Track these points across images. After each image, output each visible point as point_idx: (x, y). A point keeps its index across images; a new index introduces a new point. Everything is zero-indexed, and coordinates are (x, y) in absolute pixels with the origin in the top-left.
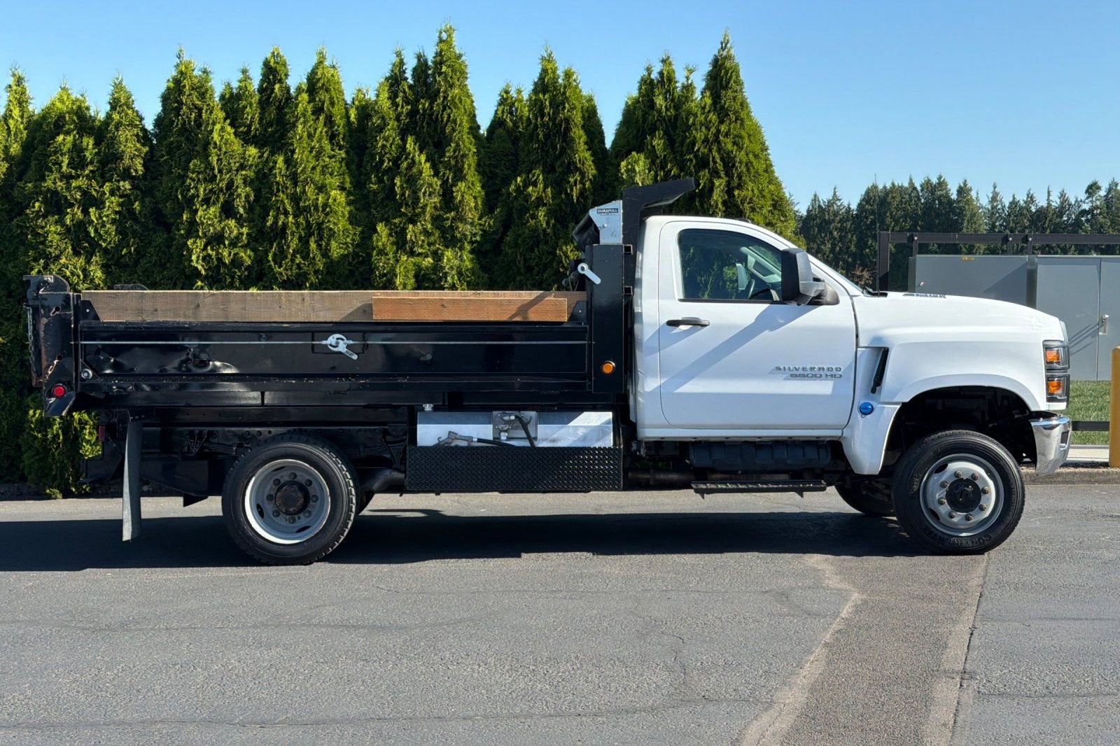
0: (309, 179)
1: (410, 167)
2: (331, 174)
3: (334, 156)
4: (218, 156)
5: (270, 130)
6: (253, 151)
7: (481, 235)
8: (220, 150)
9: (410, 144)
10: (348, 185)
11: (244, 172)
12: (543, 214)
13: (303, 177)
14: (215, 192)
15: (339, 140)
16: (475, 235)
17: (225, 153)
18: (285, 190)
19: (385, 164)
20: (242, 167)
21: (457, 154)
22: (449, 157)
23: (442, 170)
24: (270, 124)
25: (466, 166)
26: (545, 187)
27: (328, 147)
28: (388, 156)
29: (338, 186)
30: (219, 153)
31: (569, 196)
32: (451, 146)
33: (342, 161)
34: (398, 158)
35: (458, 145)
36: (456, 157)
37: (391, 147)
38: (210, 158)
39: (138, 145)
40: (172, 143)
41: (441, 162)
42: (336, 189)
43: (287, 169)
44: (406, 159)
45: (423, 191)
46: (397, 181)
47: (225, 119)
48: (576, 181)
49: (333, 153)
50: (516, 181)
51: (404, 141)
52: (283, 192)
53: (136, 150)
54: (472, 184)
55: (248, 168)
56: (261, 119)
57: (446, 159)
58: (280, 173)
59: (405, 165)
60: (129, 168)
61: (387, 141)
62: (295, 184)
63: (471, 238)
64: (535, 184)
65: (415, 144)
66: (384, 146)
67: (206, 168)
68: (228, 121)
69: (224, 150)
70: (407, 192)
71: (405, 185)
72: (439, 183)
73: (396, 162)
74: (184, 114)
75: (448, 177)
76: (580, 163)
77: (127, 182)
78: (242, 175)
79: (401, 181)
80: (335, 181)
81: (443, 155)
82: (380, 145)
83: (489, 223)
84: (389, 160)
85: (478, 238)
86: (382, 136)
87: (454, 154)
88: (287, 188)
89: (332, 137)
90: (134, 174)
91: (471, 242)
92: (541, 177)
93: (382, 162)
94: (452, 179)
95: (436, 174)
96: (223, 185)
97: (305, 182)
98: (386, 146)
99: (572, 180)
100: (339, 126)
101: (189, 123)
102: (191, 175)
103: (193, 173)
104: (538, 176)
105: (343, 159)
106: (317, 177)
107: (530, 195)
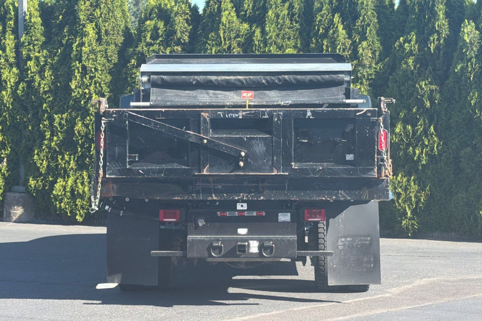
0: (273, 42)
1: (334, 33)
2: (289, 39)
3: (292, 28)
4: (224, 30)
5: (257, 13)
6: (246, 26)
7: (375, 74)
8: (225, 27)
9: (337, 18)
10: (299, 45)
11: (239, 39)
12: (411, 61)
13: (270, 41)
14: (221, 51)
15: (296, 17)
16: (371, 75)
17: (229, 28)
18: (259, 49)
19: (320, 32)
20: (238, 36)
21: (363, 23)
22: (358, 26)
23: (354, 34)
24: (258, 9)
25: (368, 32)
26: (416, 43)
27: (288, 22)
28: (323, 26)
29: (293, 46)
30: (224, 28)
31: (429, 48)
32: (359, 19)
33: (297, 30)
34: (329, 27)
35: (364, 18)
36: (363, 26)
37: (325, 21)
38: (219, 32)
39: (186, 25)
40: (205, 23)
41: (354, 29)
42: (291, 48)
43: (262, 37)
44: (333, 27)
45: (338, 47)
46: (325, 42)
47: (233, 8)
48: (434, 39)
49: (291, 25)
50: (399, 40)
51: (333, 16)
52: (258, 50)
53: (184, 28)
54: (372, 43)
55: (241, 36)
56: (254, 7)
57: (356, 27)
58: (257, 38)
59: (331, 31)
60: (180, 38)
61: (323, 17)
62: (266, 45)
63: (368, 77)
64: (409, 42)
65: (339, 18)
66: (320, 21)
67: (218, 37)
68: (234, 9)
69: (227, 26)
70: (330, 49)
71: (329, 45)
72: (350, 42)
73: (327, 30)
74: (212, 5)
75: (356, 39)
76: (438, 27)
77: (179, 47)
78: (237, 41)
79: (327, 42)
80: (292, 43)
81: (355, 25)
82: (318, 19)
83: (380, 67)
84: (323, 29)
85: (373, 77)
86: (320, 14)
87: (361, 23)
88: (261, 48)
89: (291, 16)
90: (183, 42)
91: (368, 79)
92: (414, 37)
93: (319, 30)
94: (359, 39)
95: (350, 37)
96: (226, 47)
97: (271, 44)
98: (322, 20)
99: (432, 38)
100: (296, 9)
101: (214, 11)
102: (209, 42)
103: (210, 41)
104: (413, 36)
105: (297, 29)
106: (279, 41)
107: (405, 49)
